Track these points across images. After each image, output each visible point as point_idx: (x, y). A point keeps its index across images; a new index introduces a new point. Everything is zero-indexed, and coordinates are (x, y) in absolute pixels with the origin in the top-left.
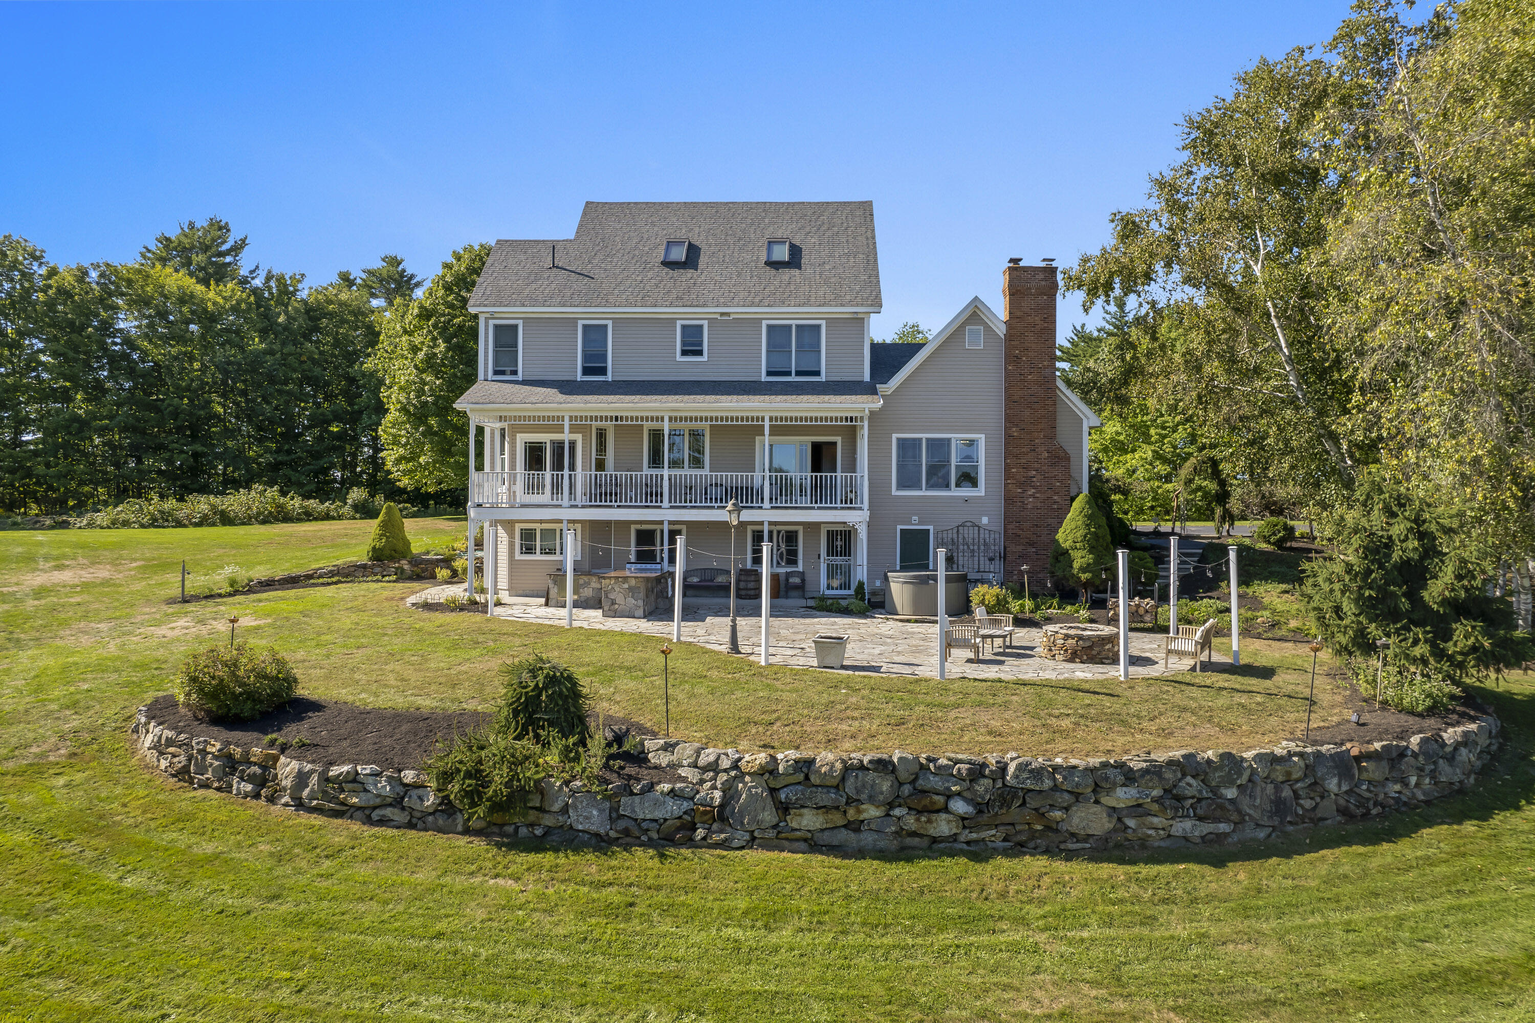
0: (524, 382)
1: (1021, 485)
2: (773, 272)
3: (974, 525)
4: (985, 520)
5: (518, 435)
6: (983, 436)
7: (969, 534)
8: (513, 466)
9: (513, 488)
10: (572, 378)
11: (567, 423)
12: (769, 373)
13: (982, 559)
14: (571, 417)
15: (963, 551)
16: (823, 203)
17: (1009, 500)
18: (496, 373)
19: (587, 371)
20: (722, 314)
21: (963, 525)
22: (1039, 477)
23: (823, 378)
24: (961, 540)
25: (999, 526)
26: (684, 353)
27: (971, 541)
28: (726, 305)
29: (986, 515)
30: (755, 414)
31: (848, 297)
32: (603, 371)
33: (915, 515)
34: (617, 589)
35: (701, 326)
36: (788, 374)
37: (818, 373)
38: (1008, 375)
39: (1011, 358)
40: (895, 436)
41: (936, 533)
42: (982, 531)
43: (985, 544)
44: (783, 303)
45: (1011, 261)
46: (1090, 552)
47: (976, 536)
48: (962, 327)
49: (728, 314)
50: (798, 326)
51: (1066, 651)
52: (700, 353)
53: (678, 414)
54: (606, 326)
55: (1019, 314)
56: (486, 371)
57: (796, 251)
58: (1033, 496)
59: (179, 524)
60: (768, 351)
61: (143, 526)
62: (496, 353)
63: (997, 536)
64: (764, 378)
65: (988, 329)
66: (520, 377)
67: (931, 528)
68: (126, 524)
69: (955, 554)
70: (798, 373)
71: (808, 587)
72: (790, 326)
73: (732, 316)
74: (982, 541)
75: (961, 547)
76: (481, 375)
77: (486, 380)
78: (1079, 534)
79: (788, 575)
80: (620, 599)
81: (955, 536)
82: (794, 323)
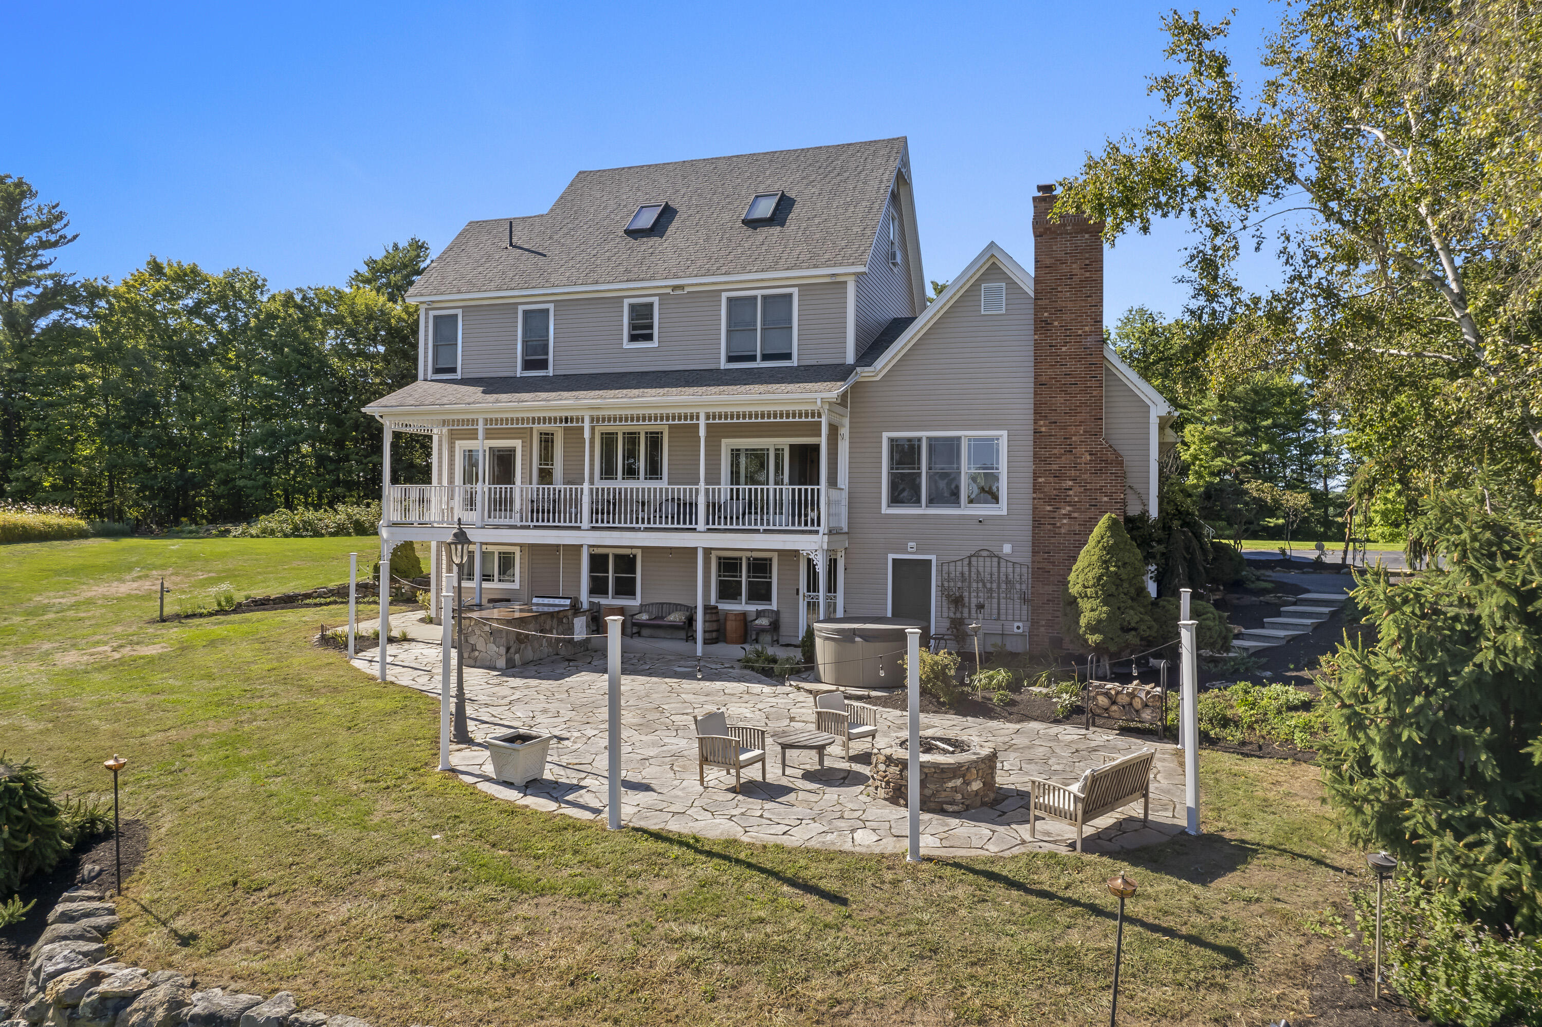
0: (464, 382)
1: (1050, 500)
2: (750, 231)
3: (992, 555)
4: (1007, 548)
5: (457, 442)
6: (1004, 433)
7: (986, 566)
8: (451, 480)
9: (451, 503)
10: (511, 374)
11: (481, 428)
12: (730, 359)
13: (1003, 601)
14: (486, 420)
15: (978, 591)
16: (843, 146)
17: (1037, 523)
18: (437, 371)
19: (529, 365)
20: (675, 288)
21: (976, 555)
22: (1077, 489)
23: (795, 362)
24: (974, 576)
25: (1025, 556)
26: (633, 338)
27: (988, 577)
28: (676, 276)
29: (1008, 541)
30: (688, 411)
31: (827, 256)
32: (543, 364)
33: (912, 540)
34: (478, 632)
35: (651, 305)
36: (753, 358)
37: (788, 356)
38: (1037, 346)
39: (1041, 326)
40: (886, 435)
41: (941, 565)
42: (1003, 564)
43: (1008, 582)
44: (744, 270)
45: (1040, 188)
46: (1105, 603)
47: (995, 570)
48: (976, 286)
49: (681, 287)
50: (765, 297)
51: (888, 783)
52: (649, 337)
53: (600, 413)
54: (548, 310)
55: (1048, 262)
56: (426, 370)
57: (785, 205)
58: (1068, 516)
59: (317, 534)
60: (729, 332)
61: (286, 536)
62: (435, 347)
63: (1024, 570)
64: (723, 365)
65: (1012, 284)
66: (458, 376)
67: (933, 558)
68: (272, 533)
69: (966, 594)
70: (765, 357)
71: (784, 630)
72: (755, 298)
73: (687, 290)
74: (1003, 578)
75: (974, 585)
76: (421, 375)
77: (425, 380)
78: (1090, 575)
79: (759, 614)
80: (480, 645)
81: (966, 569)
82: (759, 293)
